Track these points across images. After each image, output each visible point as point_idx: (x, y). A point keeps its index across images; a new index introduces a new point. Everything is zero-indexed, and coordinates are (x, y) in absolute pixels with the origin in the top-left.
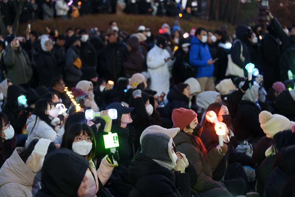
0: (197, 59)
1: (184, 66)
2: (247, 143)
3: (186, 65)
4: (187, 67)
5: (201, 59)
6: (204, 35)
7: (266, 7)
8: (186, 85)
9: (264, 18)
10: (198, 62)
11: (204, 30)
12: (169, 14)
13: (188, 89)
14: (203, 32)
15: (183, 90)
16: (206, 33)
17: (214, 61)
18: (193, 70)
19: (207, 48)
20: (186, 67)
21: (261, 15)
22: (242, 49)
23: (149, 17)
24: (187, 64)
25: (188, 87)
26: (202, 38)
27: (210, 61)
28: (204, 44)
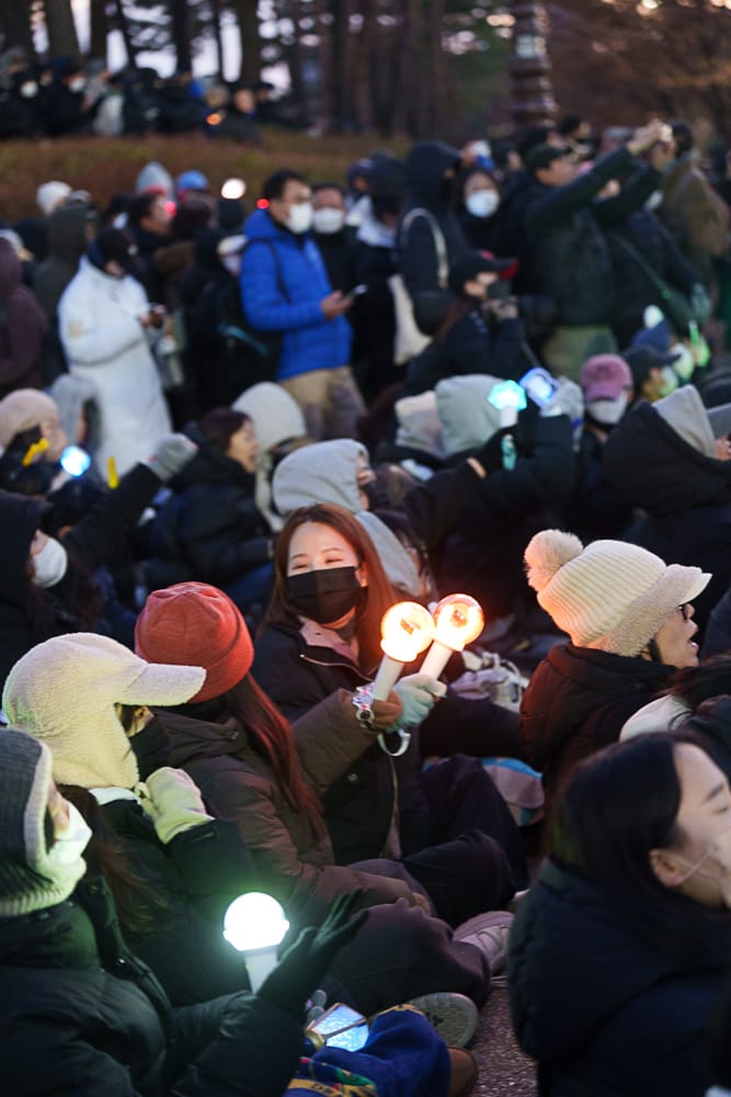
0: (276, 304)
1: (223, 339)
2: (496, 657)
3: (232, 337)
4: (237, 340)
5: (289, 301)
6: (300, 200)
7: (535, 60)
8: (239, 420)
9: (532, 107)
10: (283, 314)
11: (300, 178)
12: (166, 126)
13: (251, 435)
14: (294, 189)
15: (226, 443)
16: (306, 192)
17: (347, 302)
18: (262, 349)
19: (313, 253)
20: (231, 343)
21: (522, 94)
22: (441, 246)
23: (88, 145)
24: (234, 331)
25: (247, 426)
26: (288, 215)
27: (333, 302)
28: (299, 239)
